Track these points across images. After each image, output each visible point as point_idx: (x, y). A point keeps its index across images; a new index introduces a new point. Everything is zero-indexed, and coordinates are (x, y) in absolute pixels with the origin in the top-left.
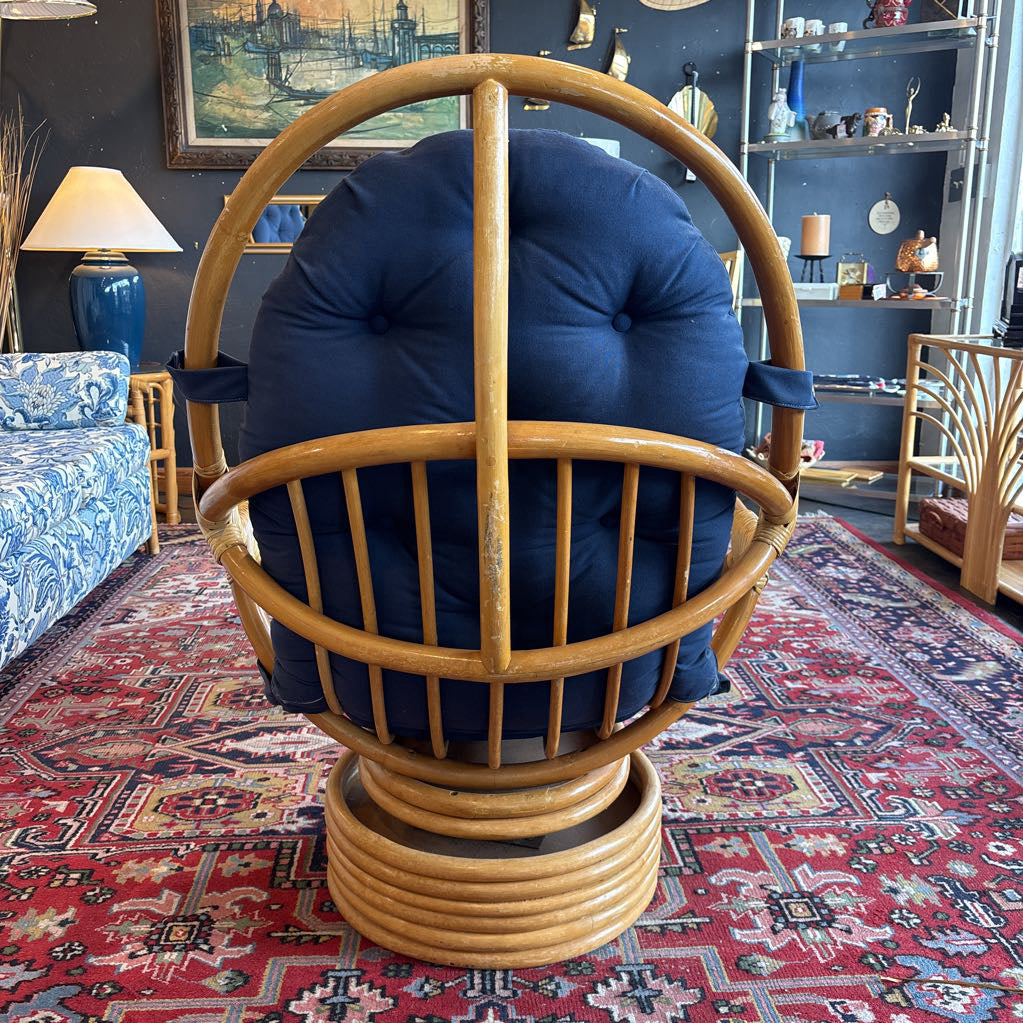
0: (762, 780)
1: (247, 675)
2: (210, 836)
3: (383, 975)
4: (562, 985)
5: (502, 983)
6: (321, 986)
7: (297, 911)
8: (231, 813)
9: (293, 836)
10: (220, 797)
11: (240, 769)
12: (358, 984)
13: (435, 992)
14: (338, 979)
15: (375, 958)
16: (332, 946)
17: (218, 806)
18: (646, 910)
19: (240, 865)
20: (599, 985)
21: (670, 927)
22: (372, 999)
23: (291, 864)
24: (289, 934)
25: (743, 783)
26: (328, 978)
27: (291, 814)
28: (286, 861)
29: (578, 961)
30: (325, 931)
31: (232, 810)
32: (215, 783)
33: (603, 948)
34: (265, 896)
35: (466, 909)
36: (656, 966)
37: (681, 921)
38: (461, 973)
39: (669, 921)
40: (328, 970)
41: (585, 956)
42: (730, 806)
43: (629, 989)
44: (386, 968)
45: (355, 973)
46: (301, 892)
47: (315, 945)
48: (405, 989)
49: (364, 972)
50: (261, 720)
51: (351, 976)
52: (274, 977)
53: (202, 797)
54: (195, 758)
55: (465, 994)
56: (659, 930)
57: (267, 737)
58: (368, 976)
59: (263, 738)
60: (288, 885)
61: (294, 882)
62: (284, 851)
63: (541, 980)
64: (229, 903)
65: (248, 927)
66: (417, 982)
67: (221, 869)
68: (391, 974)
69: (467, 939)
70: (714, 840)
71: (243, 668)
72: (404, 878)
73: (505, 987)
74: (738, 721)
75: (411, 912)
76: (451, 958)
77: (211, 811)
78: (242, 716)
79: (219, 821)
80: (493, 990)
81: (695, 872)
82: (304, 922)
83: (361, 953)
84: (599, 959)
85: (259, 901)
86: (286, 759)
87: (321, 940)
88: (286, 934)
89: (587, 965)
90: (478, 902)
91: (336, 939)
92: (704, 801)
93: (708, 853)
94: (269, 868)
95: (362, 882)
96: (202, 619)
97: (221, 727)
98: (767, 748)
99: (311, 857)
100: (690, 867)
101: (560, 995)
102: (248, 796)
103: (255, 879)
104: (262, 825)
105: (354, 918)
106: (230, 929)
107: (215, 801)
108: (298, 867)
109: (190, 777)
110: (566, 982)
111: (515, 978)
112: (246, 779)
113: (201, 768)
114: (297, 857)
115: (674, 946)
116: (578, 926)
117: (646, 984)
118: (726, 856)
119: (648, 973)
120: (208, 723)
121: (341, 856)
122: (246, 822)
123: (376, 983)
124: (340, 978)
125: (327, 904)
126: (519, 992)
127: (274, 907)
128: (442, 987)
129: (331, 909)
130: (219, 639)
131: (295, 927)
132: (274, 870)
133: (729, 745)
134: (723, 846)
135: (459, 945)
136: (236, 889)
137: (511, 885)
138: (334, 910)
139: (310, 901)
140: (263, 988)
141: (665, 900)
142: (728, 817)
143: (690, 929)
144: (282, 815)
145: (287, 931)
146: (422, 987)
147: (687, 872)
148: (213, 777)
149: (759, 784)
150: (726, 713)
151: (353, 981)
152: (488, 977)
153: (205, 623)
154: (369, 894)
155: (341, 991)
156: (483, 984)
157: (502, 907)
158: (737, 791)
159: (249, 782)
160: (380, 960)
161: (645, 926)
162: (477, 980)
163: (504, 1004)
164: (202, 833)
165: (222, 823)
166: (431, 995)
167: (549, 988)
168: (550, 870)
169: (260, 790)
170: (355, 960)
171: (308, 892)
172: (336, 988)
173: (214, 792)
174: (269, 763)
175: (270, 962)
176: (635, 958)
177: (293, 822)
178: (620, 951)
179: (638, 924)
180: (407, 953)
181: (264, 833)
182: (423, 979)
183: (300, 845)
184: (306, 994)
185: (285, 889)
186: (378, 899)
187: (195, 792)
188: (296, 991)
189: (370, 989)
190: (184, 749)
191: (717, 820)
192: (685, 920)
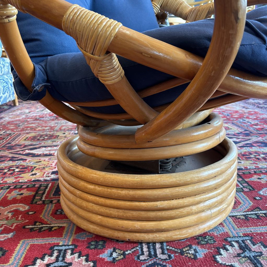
0: (263, 154)
1: (40, 132)
2: (7, 183)
3: (88, 247)
4: (198, 250)
5: (160, 250)
6: (49, 256)
7: (43, 214)
8: (20, 174)
9: (48, 182)
10: (17, 168)
11: (29, 159)
12: (72, 254)
13: (120, 258)
14: (60, 251)
15: (83, 238)
16: (59, 232)
17: (15, 172)
18: (233, 208)
19: (18, 194)
20: (221, 249)
21: (249, 216)
22: (80, 263)
23: (43, 193)
24: (36, 226)
25: (255, 156)
26: (54, 250)
27: (48, 174)
28: (42, 192)
29: (204, 235)
30: (56, 224)
31: (21, 173)
32: (17, 164)
33: (215, 228)
34: (27, 208)
35: (136, 206)
36: (251, 237)
37: (254, 212)
38: (135, 245)
39: (247, 213)
40: (55, 246)
41: (206, 233)
42: (253, 164)
43: (241, 251)
44: (89, 243)
45: (71, 247)
46: (46, 206)
47: (50, 232)
48: (101, 256)
49: (76, 246)
50: (42, 144)
51: (68, 249)
52: (22, 251)
53: (9, 169)
54: (10, 156)
55: (138, 258)
56: (244, 218)
57: (44, 149)
58: (78, 249)
59: (42, 149)
60: (41, 202)
61: (44, 201)
62: (42, 188)
63: (185, 248)
64: (7, 212)
65: (14, 224)
66: (109, 251)
67: (8, 196)
68: (93, 247)
69: (138, 225)
70: (253, 176)
71: (39, 130)
72: (98, 189)
73: (163, 253)
74: (241, 137)
75: (103, 210)
76: (128, 236)
77: (11, 174)
78: (34, 143)
79: (14, 177)
80: (156, 255)
81: (250, 189)
82: (46, 220)
83: (75, 235)
84: (216, 234)
85: (23, 210)
86: (50, 155)
87: (53, 229)
88: (34, 226)
89: (210, 238)
90: (144, 201)
91: (61, 229)
92: (240, 162)
93: (253, 181)
94: (33, 195)
95: (75, 195)
96: (28, 119)
97: (25, 146)
98: (258, 144)
99: (55, 190)
100: (246, 188)
101: (198, 257)
102: (30, 168)
103: (24, 200)
104: (33, 178)
105: (72, 217)
106: (3, 225)
107: (14, 170)
108: (47, 194)
109: (6, 162)
110: (200, 248)
111: (168, 247)
112: (31, 162)
113: (12, 159)
114: (47, 190)
115: (257, 226)
116: (203, 215)
117: (250, 248)
118: (262, 182)
119: (248, 241)
120: (21, 145)
121: (64, 182)
122: (26, 177)
123: (83, 253)
124: (61, 250)
125: (59, 211)
126: (172, 255)
127: (31, 213)
128: (124, 254)
129: (61, 213)
130: (32, 123)
131: (40, 222)
132: (34, 196)
133: (241, 144)
134: (259, 179)
135: (133, 228)
136: (13, 205)
137: (164, 190)
138: (63, 213)
139: (50, 210)
140: (13, 258)
141: (240, 203)
142: (255, 167)
143: (261, 216)
144: (44, 174)
145: (35, 225)
146: (111, 254)
147: (246, 190)
148: (17, 162)
149: (262, 156)
150: (234, 135)
151: (69, 252)
152: (151, 247)
153: (29, 120)
154: (79, 201)
155: (60, 259)
156: (149, 251)
157: (159, 204)
158: (254, 158)
159: (31, 163)
160: (86, 239)
161: (235, 216)
162: (145, 249)
163: (164, 264)
164: (3, 182)
165: (15, 178)
166: (117, 259)
167: (191, 252)
168: (189, 180)
169: (36, 166)
170: (71, 239)
171: (50, 205)
172: (58, 257)
173: (15, 167)
174: (43, 156)
175: (21, 242)
176: (237, 233)
177: (48, 177)
178: (226, 230)
179: (231, 215)
180: (102, 234)
181: (34, 181)
182: (112, 249)
183: (50, 185)
184: (39, 261)
185: (38, 204)
186: (84, 204)
187: (6, 167)
188: (32, 260)
189: (79, 257)
190: (7, 154)
191: (250, 169)
192: (256, 212)
